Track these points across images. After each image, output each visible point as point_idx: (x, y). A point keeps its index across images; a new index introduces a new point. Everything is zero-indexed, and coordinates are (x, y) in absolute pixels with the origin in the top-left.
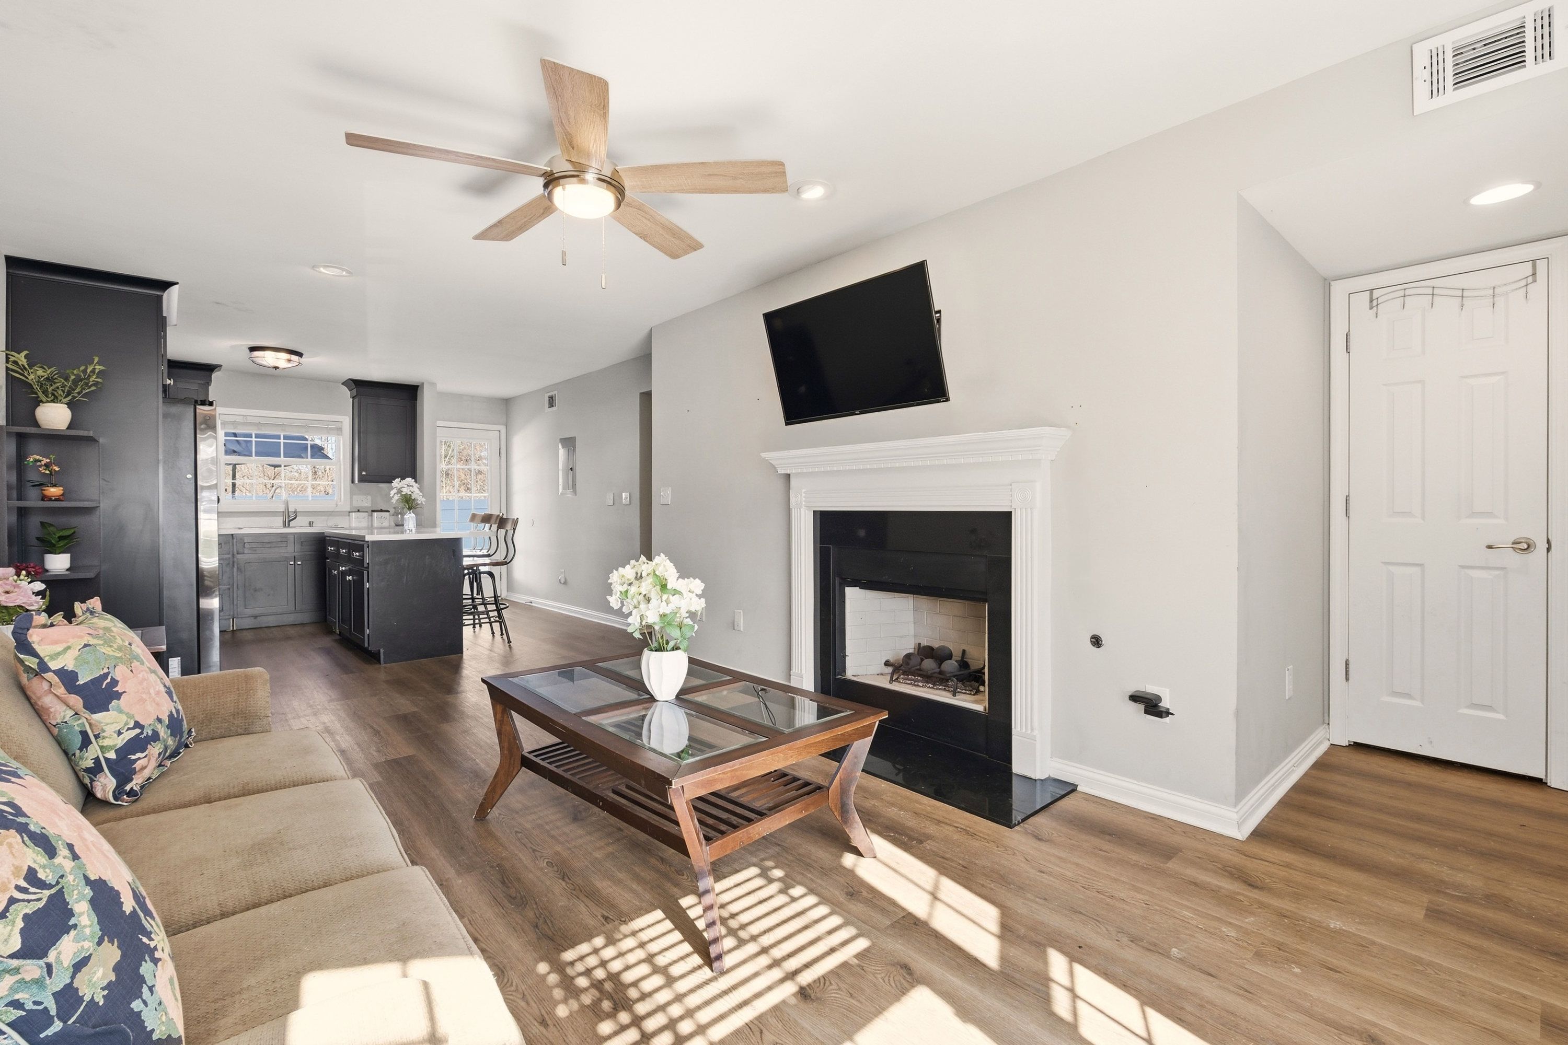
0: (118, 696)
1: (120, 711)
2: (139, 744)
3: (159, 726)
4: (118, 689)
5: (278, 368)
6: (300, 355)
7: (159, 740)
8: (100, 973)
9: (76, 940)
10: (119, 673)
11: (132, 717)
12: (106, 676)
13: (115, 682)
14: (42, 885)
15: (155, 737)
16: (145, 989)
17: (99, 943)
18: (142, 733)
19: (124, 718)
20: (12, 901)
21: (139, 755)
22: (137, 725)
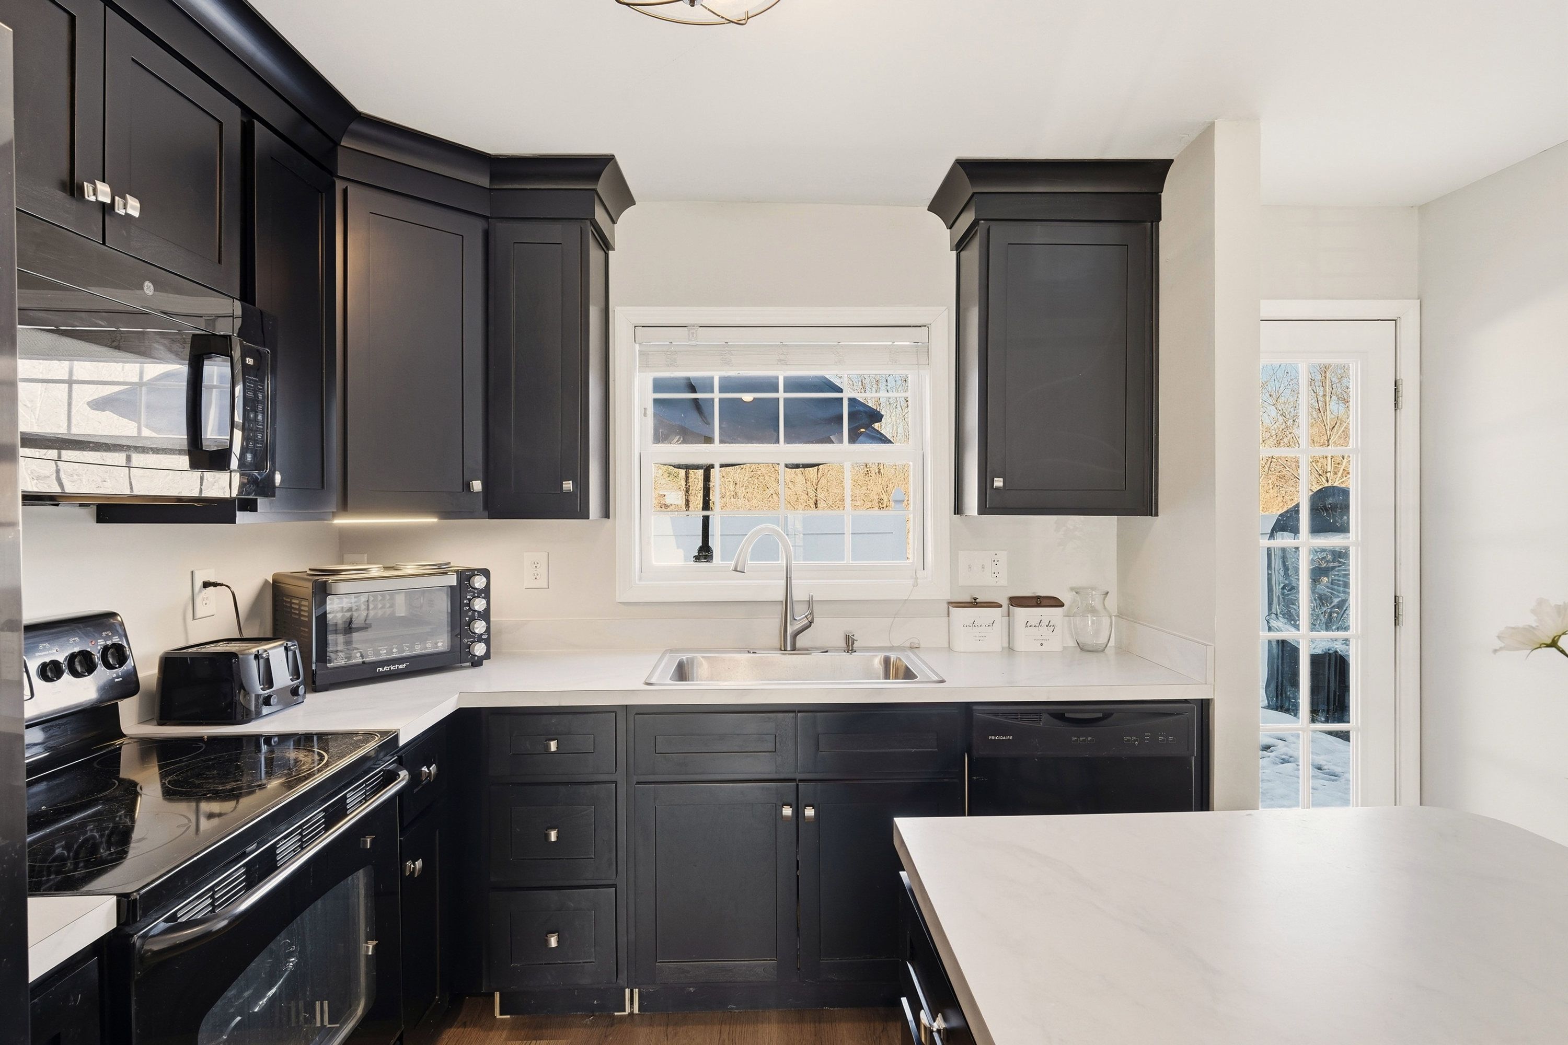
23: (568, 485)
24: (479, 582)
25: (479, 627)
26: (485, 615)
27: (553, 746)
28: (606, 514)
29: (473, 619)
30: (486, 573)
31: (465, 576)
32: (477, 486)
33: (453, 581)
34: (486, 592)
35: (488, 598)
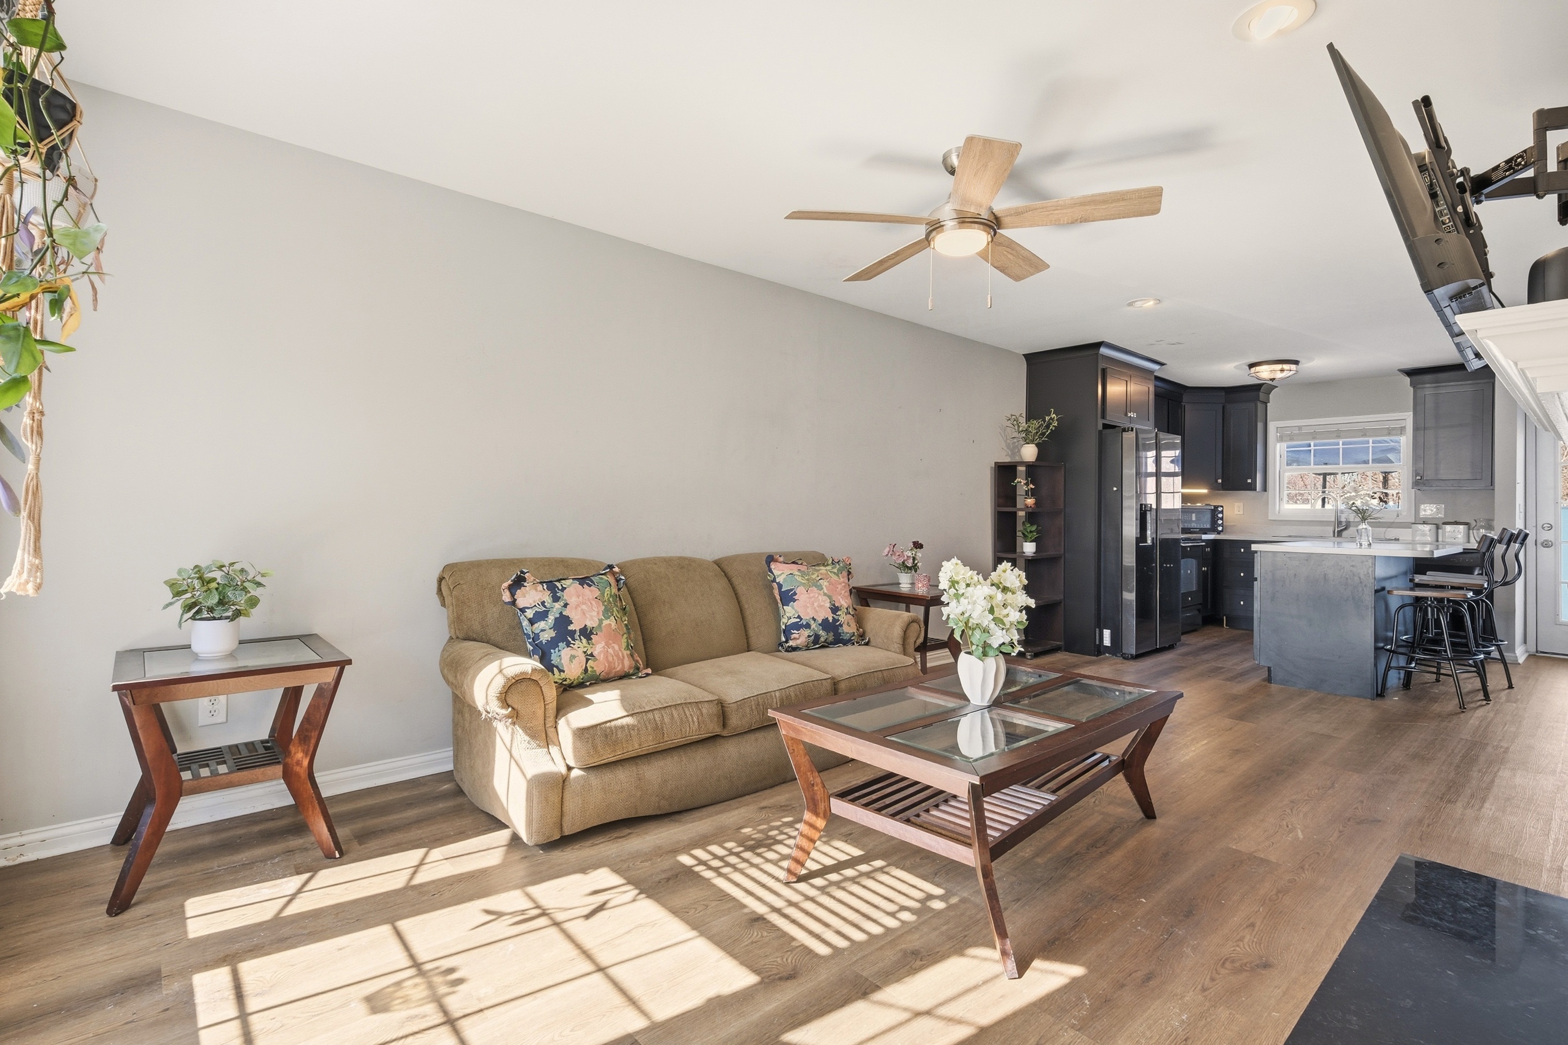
0: (794, 601)
1: (793, 608)
2: (797, 626)
3: (813, 622)
4: (796, 597)
5: (1274, 379)
6: (1296, 362)
7: (810, 628)
8: (547, 636)
9: (545, 624)
10: (800, 590)
11: (798, 612)
12: (792, 590)
13: (795, 594)
14: (545, 606)
15: (808, 626)
16: (557, 649)
17: (550, 629)
18: (800, 622)
19: (794, 612)
20: (535, 606)
21: (795, 631)
22: (799, 617)
23: (1249, 481)
24: (1220, 509)
25: (1220, 522)
26: (1222, 519)
27: (1242, 550)
28: (1265, 489)
29: (1218, 520)
30: (1222, 507)
31: (1216, 507)
32: (1220, 481)
33: (1213, 508)
34: (1222, 512)
35: (1223, 514)
